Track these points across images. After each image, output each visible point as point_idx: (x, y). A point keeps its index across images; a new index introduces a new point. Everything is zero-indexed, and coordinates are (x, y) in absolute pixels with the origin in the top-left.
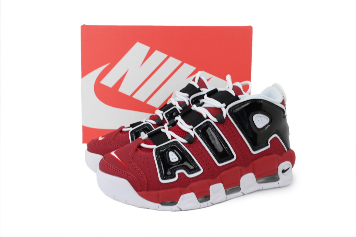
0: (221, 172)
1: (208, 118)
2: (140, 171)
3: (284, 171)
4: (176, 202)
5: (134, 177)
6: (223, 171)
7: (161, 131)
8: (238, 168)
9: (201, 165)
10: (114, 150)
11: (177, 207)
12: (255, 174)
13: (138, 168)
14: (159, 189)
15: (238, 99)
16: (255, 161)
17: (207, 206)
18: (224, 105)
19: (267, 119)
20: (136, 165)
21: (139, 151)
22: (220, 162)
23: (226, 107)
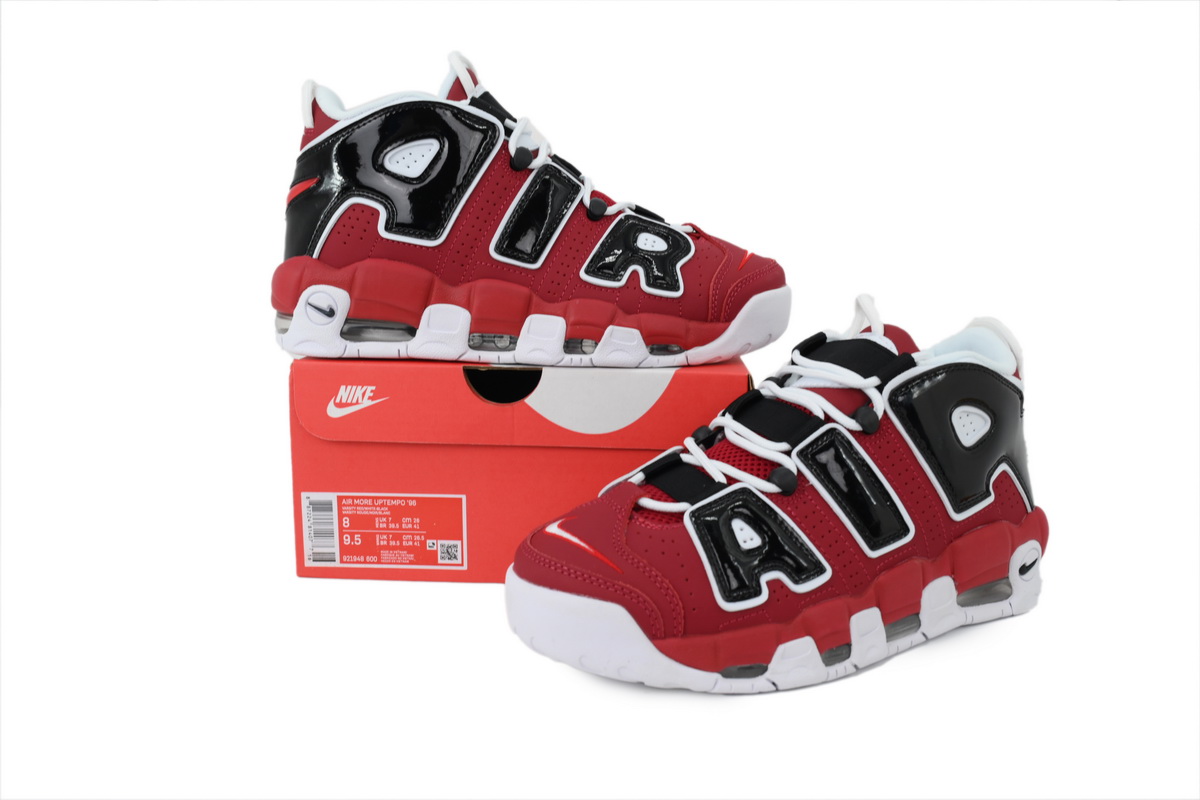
0: (876, 575)
1: (828, 419)
2: (659, 579)
3: (1024, 570)
4: (765, 665)
5: (644, 595)
6: (881, 571)
7: (681, 459)
8: (918, 561)
9: (824, 554)
10: (555, 521)
11: (769, 680)
12: (954, 579)
13: (651, 571)
14: (716, 631)
15: (912, 364)
16: (959, 542)
17: (843, 674)
18: (875, 380)
19: (986, 421)
20: (645, 561)
21: (641, 520)
22: (873, 547)
23: (880, 388)
